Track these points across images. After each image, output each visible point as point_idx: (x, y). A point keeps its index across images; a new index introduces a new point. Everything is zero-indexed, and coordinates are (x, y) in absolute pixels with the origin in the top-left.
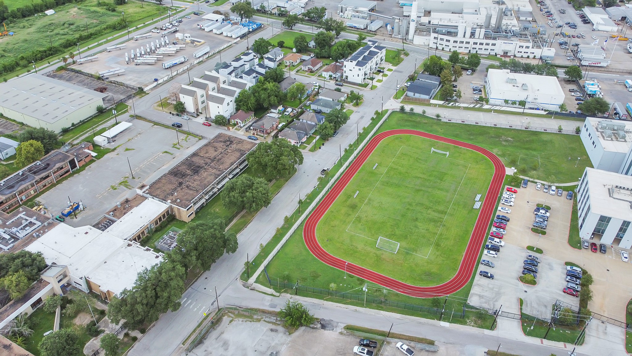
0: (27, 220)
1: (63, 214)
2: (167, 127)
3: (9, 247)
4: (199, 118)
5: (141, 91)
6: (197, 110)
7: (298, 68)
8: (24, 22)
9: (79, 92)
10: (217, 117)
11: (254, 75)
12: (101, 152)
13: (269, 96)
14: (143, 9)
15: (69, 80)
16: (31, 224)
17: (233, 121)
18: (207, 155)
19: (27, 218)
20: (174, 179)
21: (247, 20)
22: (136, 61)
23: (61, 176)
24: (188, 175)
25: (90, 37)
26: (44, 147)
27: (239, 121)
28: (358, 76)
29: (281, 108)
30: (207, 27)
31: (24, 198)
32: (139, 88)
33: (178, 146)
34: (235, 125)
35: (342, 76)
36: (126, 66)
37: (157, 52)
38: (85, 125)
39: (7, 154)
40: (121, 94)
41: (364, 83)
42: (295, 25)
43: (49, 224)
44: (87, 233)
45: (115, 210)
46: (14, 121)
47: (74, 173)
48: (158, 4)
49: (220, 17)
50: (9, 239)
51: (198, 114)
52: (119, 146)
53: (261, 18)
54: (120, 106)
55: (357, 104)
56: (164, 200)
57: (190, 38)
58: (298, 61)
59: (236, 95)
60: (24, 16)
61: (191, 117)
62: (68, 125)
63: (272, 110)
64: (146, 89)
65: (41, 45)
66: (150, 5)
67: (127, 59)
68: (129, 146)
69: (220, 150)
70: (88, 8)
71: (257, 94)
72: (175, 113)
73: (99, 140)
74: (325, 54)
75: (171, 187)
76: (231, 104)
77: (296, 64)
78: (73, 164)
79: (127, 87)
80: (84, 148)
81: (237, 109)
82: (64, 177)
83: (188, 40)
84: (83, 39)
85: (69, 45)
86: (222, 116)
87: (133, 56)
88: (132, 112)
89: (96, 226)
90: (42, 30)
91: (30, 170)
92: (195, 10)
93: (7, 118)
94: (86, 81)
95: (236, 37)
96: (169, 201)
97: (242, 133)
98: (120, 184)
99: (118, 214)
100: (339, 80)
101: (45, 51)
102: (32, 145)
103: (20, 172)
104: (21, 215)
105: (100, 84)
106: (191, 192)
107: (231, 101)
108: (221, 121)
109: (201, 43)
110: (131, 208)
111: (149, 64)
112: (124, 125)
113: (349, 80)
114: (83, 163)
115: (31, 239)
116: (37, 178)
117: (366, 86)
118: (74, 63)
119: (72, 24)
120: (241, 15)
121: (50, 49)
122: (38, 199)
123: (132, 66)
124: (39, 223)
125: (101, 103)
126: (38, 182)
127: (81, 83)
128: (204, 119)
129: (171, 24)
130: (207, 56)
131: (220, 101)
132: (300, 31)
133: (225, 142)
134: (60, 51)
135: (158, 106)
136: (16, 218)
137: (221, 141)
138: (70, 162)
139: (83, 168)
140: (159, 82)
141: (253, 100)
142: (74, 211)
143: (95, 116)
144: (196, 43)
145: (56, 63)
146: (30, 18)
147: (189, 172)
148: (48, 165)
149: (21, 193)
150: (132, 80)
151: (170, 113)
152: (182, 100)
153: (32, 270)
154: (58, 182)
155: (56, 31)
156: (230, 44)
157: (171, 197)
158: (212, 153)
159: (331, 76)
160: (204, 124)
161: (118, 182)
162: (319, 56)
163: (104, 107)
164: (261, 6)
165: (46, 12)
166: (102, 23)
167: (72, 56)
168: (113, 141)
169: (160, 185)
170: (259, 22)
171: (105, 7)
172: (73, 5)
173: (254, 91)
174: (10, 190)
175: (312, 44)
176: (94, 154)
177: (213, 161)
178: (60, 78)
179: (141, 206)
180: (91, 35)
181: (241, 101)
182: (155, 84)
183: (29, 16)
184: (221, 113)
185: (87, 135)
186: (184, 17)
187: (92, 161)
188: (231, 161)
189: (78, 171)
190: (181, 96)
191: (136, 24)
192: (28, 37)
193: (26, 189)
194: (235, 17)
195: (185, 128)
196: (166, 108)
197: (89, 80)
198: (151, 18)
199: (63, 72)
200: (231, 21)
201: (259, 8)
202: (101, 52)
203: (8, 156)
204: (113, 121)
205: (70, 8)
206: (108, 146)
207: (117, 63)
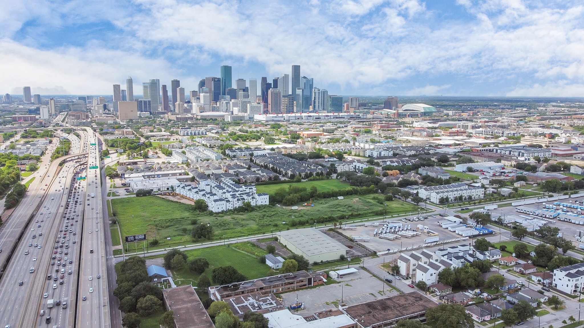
0: (270, 301)
1: (291, 306)
2: (381, 280)
3: (255, 311)
4: (408, 281)
5: (374, 254)
6: (408, 275)
7: (511, 269)
8: (323, 201)
9: (334, 244)
10: (420, 282)
11: (463, 260)
12: (330, 281)
13: (468, 278)
14: (403, 206)
15: (333, 237)
16: (271, 304)
17: (432, 289)
18: (398, 302)
19: (271, 300)
20: (366, 308)
21: (482, 226)
22: (380, 235)
23: (300, 286)
24: (377, 309)
25: (359, 216)
26: (298, 267)
27: (436, 290)
28: (567, 286)
29: (478, 291)
30: (444, 225)
31: (275, 291)
32: (374, 251)
33: (382, 293)
34: (433, 292)
35: (551, 283)
36: (373, 238)
37: (398, 233)
38: (329, 264)
39: (278, 266)
40: (361, 253)
41: (573, 295)
42: (524, 237)
43: (280, 307)
44: (298, 319)
45: (321, 313)
46: (291, 251)
47: (308, 288)
48: (416, 205)
49: (458, 220)
50: (257, 307)
51: (407, 278)
52: (343, 282)
53: (494, 227)
54: (356, 259)
55: (556, 309)
56: (353, 317)
57: (428, 230)
58: (513, 263)
59: (440, 270)
60: (324, 197)
61: (402, 279)
62: (319, 261)
63: (470, 291)
64: (378, 254)
65: (326, 215)
66: (408, 204)
67: (375, 233)
68: (349, 283)
69: (409, 302)
70: (365, 199)
71: (458, 274)
72: (391, 273)
73: (333, 274)
74: (542, 263)
75: (363, 312)
76: (434, 275)
77: (510, 265)
78: (310, 280)
79: (367, 249)
80: (321, 275)
81: (439, 282)
82: (302, 287)
83: (426, 231)
84: (352, 217)
85: (342, 218)
86: (424, 282)
87: (380, 232)
88: (362, 265)
89: (306, 318)
90: (331, 207)
91: (285, 276)
92: (442, 213)
93: (287, 249)
94: (343, 240)
95: (466, 236)
96: (357, 320)
97: (436, 300)
98: (333, 303)
99: (321, 316)
100: (547, 286)
101: (326, 218)
102: (292, 262)
103: (279, 276)
104: (269, 298)
105: (350, 243)
106: (374, 320)
107: (435, 273)
108: (422, 286)
109: (434, 235)
110: (331, 315)
111: (389, 240)
112: (352, 270)
113: (558, 288)
114: (316, 283)
115: (267, 311)
116: (287, 281)
117: (574, 297)
118: (341, 228)
119: (351, 207)
120: (478, 222)
121: (330, 218)
122: (282, 295)
123: (377, 238)
124: (275, 305)
125: (344, 253)
126: (286, 284)
127: (339, 241)
128: (411, 282)
129: (419, 218)
130: (435, 244)
131: (425, 270)
132: (528, 243)
133: (416, 298)
134: (335, 220)
135: (382, 266)
136: (265, 298)
137: (413, 297)
138: (308, 279)
139: (315, 287)
140: (390, 252)
141: (453, 277)
142: (298, 308)
143: (337, 261)
144: (431, 234)
145: (330, 226)
146: (327, 199)
147: (379, 307)
148: (296, 277)
149: (275, 287)
150: (371, 246)
151: (388, 272)
152: (399, 264)
153: (259, 324)
154: (297, 290)
155: (339, 209)
156: (459, 239)
157: (359, 318)
158: (402, 302)
159: (539, 281)
160: (409, 285)
161: (332, 301)
162: (535, 264)
163: (346, 256)
164: (499, 218)
165: (338, 197)
166: (370, 209)
167: (341, 224)
168: (341, 278)
169: (356, 309)
170: (491, 230)
171: (377, 200)
172: (357, 196)
173: (458, 271)
174: (270, 283)
175: (533, 254)
176: (325, 280)
177: (400, 306)
178: (329, 235)
179: (337, 317)
180: (359, 215)
181: (443, 275)
182: (387, 252)
183: (328, 198)
184: (424, 280)
185: (327, 270)
186: (429, 216)
187: (322, 285)
188: (414, 311)
189: (311, 288)
190: (399, 261)
191: (392, 214)
192: (321, 209)
193: (278, 286)
194: (471, 222)
195: (393, 284)
196: (386, 268)
197: (344, 240)
198: (405, 212)
199: (331, 233)
200: (467, 225)
201: (496, 220)
202: (360, 226)
203: (278, 268)
204: (347, 266)
205: (354, 198)
206: (336, 279)
207: (368, 234)
